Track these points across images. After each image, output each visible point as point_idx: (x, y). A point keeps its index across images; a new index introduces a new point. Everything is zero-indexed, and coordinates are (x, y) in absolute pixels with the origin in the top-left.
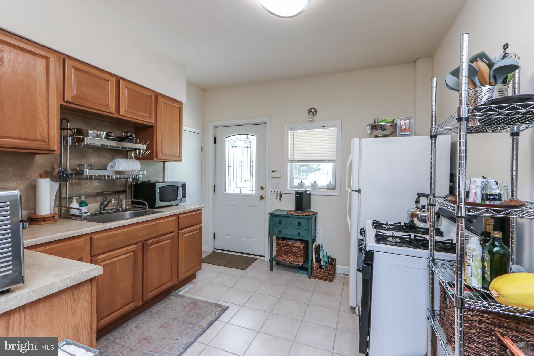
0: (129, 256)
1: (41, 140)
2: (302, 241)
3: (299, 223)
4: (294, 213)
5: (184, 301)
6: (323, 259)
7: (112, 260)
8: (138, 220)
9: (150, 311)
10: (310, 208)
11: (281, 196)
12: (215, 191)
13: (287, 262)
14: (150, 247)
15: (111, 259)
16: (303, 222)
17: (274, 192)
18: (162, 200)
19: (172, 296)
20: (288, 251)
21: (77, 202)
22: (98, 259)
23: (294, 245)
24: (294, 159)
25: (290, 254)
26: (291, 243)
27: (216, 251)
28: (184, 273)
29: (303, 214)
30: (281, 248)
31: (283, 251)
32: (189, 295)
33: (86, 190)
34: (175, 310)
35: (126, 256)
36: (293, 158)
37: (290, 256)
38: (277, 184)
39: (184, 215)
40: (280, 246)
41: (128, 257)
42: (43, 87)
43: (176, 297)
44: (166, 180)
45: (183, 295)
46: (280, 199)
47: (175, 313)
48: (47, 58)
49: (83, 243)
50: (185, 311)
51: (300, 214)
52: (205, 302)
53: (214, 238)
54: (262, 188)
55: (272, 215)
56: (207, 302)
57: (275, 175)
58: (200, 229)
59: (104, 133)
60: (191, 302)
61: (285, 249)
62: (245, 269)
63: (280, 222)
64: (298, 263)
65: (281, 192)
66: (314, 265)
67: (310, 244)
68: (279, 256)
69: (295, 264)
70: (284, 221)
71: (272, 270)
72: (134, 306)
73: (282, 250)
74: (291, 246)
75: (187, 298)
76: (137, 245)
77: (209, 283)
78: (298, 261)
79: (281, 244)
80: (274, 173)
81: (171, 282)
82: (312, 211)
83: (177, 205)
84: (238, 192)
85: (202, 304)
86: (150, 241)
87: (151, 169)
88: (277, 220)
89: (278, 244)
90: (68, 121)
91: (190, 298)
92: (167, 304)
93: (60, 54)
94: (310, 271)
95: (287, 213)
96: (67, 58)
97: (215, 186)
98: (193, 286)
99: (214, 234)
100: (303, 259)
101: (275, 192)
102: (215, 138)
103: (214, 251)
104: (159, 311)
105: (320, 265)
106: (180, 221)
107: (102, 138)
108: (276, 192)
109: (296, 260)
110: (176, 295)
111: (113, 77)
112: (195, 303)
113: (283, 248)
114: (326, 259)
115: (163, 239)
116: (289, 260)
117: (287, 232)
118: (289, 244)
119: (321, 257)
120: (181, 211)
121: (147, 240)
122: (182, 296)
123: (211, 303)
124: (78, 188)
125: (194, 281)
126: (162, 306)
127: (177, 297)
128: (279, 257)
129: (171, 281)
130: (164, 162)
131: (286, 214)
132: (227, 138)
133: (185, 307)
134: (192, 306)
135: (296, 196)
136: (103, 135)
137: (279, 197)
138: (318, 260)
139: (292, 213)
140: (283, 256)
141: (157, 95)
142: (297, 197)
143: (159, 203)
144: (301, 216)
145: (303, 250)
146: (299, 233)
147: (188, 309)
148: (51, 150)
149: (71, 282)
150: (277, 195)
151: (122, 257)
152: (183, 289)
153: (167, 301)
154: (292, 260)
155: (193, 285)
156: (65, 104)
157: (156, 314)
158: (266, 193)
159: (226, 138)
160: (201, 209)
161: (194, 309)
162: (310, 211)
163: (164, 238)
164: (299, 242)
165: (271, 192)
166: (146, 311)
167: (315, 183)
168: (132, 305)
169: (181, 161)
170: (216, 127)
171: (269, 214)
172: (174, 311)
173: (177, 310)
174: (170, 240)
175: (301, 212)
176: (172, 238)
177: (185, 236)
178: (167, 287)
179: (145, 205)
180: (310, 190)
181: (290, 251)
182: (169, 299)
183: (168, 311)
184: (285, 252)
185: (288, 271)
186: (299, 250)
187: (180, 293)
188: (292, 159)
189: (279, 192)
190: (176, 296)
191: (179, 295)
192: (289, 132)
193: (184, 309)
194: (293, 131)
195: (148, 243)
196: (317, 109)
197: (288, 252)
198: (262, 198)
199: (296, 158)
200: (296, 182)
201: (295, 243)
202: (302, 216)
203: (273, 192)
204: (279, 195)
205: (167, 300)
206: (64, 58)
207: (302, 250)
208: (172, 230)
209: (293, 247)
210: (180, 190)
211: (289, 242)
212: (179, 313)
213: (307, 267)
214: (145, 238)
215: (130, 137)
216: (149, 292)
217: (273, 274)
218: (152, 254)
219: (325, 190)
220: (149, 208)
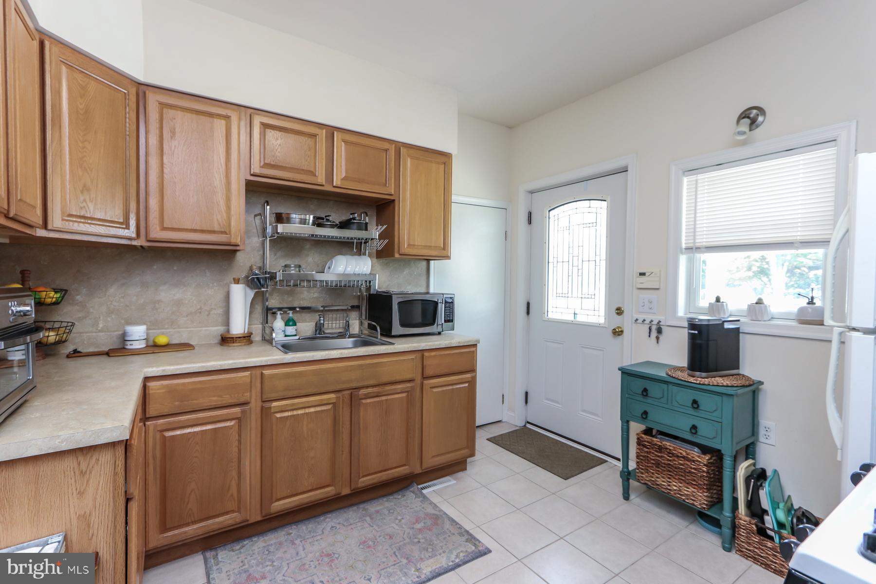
0: (325, 410)
1: (219, 231)
2: (705, 449)
3: (695, 402)
4: (684, 376)
5: (423, 508)
6: (770, 512)
7: (295, 413)
8: (341, 354)
9: (366, 507)
10: (737, 367)
11: (659, 331)
12: (528, 313)
13: (663, 490)
14: (364, 401)
15: (293, 410)
16: (706, 402)
17: (644, 320)
18: (403, 324)
19: (411, 492)
20: (664, 464)
21: (282, 319)
22: (271, 408)
23: (681, 453)
24: (698, 245)
25: (670, 471)
26: (674, 447)
27: (528, 426)
28: (434, 457)
29: (706, 381)
30: (647, 452)
31: (652, 462)
32: (436, 499)
33: (301, 302)
34: (400, 521)
35: (319, 409)
36: (695, 242)
37: (669, 478)
38: (651, 302)
39: (433, 354)
40: (645, 446)
41: (322, 411)
42: (221, 158)
43: (414, 496)
44: (432, 291)
45: (428, 496)
46: (658, 338)
47: (397, 525)
48: (227, 118)
49: (248, 380)
50: (413, 528)
51: (700, 379)
52: (454, 524)
53: (526, 402)
54: (619, 311)
55: (627, 374)
56: (457, 523)
57: (645, 282)
58: (472, 383)
59: (312, 217)
60: (433, 514)
61: (658, 456)
62: (566, 478)
63: (645, 390)
64: (692, 500)
65: (660, 322)
66: (740, 519)
67: (727, 462)
68: (642, 469)
69: (684, 501)
70: (655, 390)
71: (626, 497)
72: (333, 493)
73: (651, 459)
74: (673, 454)
75: (431, 503)
76: (340, 395)
77: (484, 486)
78: (694, 496)
79: (648, 442)
80: (643, 278)
81: (407, 467)
82: (743, 376)
83: (439, 333)
84: (570, 318)
85: (447, 525)
86: (363, 392)
87: (405, 273)
88: (639, 385)
89: (640, 442)
91: (435, 506)
92: (395, 505)
93: (246, 109)
94: (727, 531)
95: (667, 374)
96: (255, 112)
97: (528, 304)
98: (454, 484)
99: (527, 393)
100: (705, 494)
101: (645, 322)
102: (530, 214)
103: (525, 426)
104: (377, 512)
105: (760, 525)
106: (424, 364)
107: (308, 224)
108: (647, 322)
109: (686, 492)
110: (418, 492)
111: (322, 129)
112: (438, 518)
113: (653, 453)
114: (781, 515)
115: (389, 390)
116: (669, 485)
117: (663, 419)
118: (667, 449)
119: (765, 503)
120: (426, 345)
121: (359, 388)
122: (424, 497)
123: (464, 529)
124: (290, 299)
125: (461, 474)
126: (387, 504)
127: (417, 496)
128: (642, 473)
129: (404, 465)
130: (428, 261)
131: (664, 375)
132: (551, 212)
133: (418, 521)
134: (429, 522)
135: (688, 333)
136: (309, 220)
137: (654, 334)
138: (756, 511)
139: (679, 374)
140: (653, 473)
141: (399, 146)
142: (692, 337)
144: (700, 384)
145: (707, 472)
146: (694, 427)
147: (419, 526)
148: (232, 244)
150: (650, 329)
151: (312, 410)
152: (434, 485)
153: (399, 499)
154: (675, 488)
155: (455, 482)
156: (252, 178)
157: (370, 516)
158: (626, 322)
159: (549, 211)
160: (475, 345)
161: (430, 530)
162: (739, 375)
163: (391, 390)
164: (696, 449)
165: (637, 320)
166: (361, 506)
167: (759, 302)
168: (330, 491)
169: (448, 257)
170: (532, 192)
171: (619, 369)
172: (397, 521)
173: (403, 521)
174: (404, 395)
175: (704, 374)
176: (408, 392)
177: (435, 390)
178: (396, 475)
180: (739, 321)
181: (670, 464)
182: (404, 496)
183: (390, 518)
184: (658, 464)
185: (669, 512)
186: (695, 469)
187: (424, 491)
188: (691, 245)
189: (655, 322)
190: (416, 494)
191: (422, 494)
192: (685, 179)
193: (414, 524)
194: (693, 178)
195: (360, 393)
196: (765, 109)
197: (665, 467)
198: (617, 333)
199: (702, 240)
200: (705, 300)
201: (683, 450)
202: (704, 384)
203: (640, 321)
204: (654, 328)
205: (400, 497)
206: (251, 113)
207: (704, 472)
208: (408, 376)
209: (678, 457)
210: (441, 308)
211: (668, 444)
212: (403, 528)
213: (718, 517)
214: (354, 385)
215: (353, 221)
216: (361, 476)
217: (625, 506)
218: (369, 413)
219: (794, 324)
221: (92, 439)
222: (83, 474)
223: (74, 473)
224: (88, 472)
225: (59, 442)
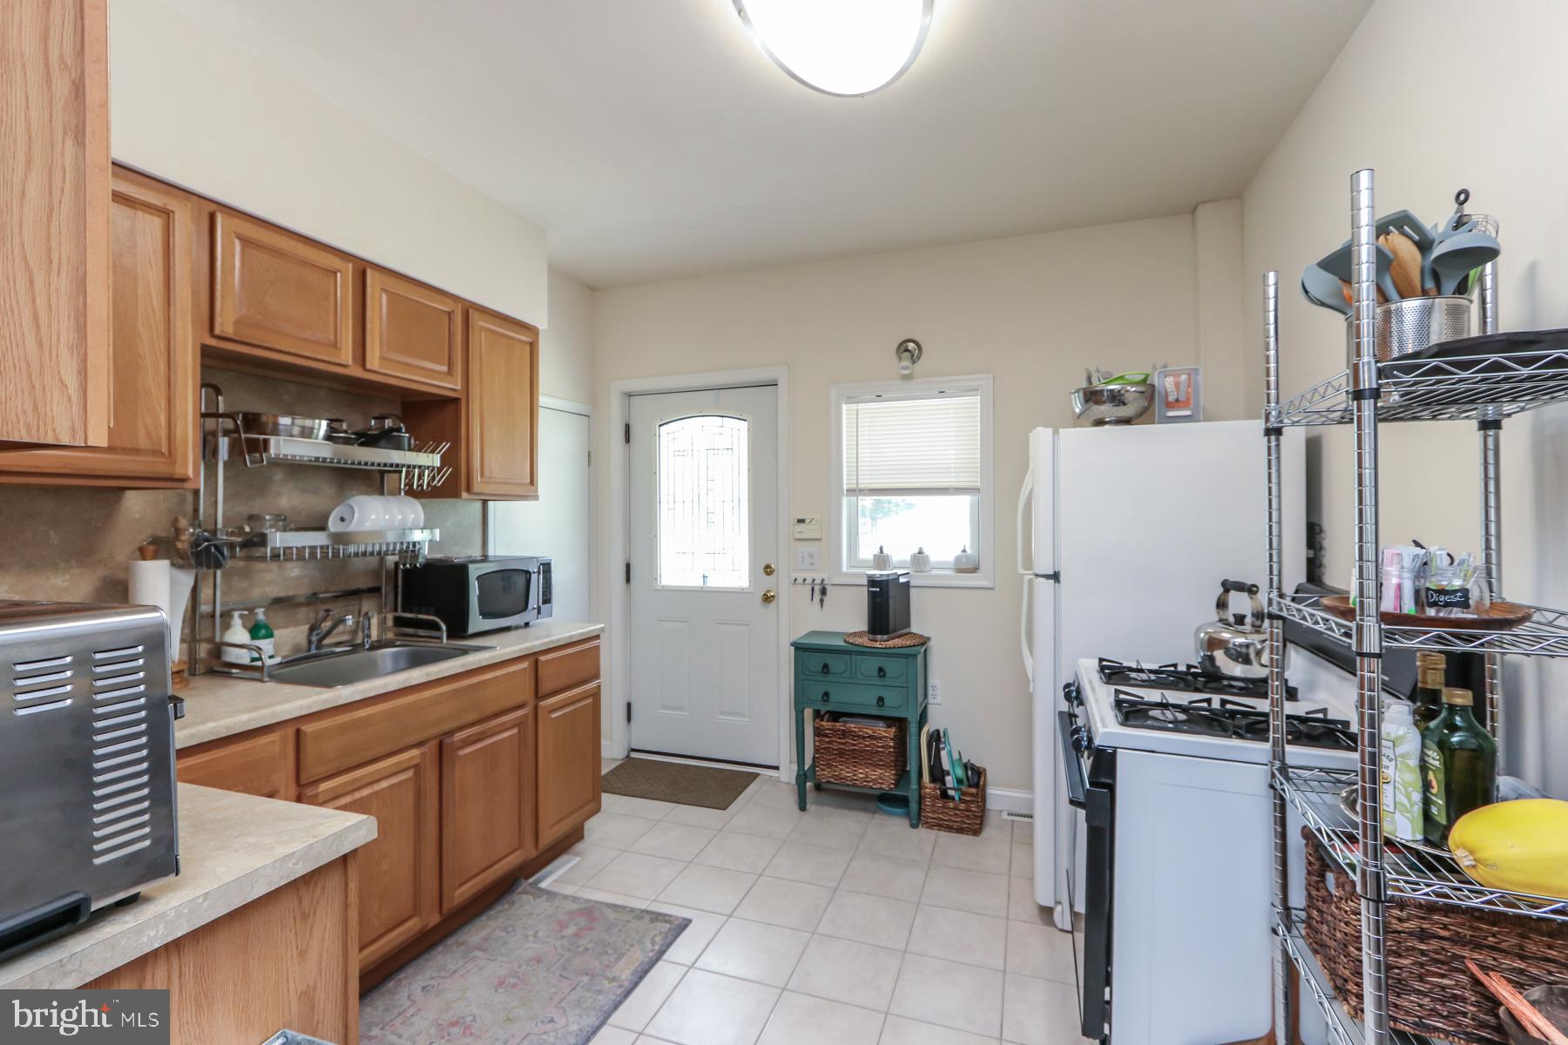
0: (403, 781)
1: (149, 450)
2: (890, 721)
3: (881, 670)
4: (865, 641)
5: (558, 907)
6: (951, 772)
7: (357, 795)
8: (428, 674)
9: (460, 940)
10: (908, 625)
11: (824, 592)
12: (628, 580)
13: (848, 783)
14: (461, 753)
15: (353, 791)
16: (892, 667)
17: (805, 580)
18: (486, 614)
19: (520, 893)
20: (849, 751)
21: (244, 626)
22: (317, 795)
23: (867, 733)
24: (861, 486)
25: (854, 758)
26: (859, 728)
27: (634, 755)
28: (554, 825)
29: (891, 643)
30: (828, 743)
31: (835, 752)
32: (569, 890)
33: (267, 589)
34: (535, 935)
35: (394, 780)
36: (857, 483)
37: (854, 766)
38: (812, 556)
39: (551, 656)
40: (826, 735)
41: (400, 784)
42: (153, 293)
43: (531, 898)
44: (491, 552)
45: (552, 889)
46: (822, 601)
47: (534, 942)
48: (166, 214)
49: (277, 748)
50: (563, 937)
51: (882, 643)
52: (619, 909)
53: (629, 719)
54: (768, 570)
55: (800, 649)
56: (624, 907)
57: (806, 531)
58: (596, 695)
59: (324, 423)
60: (580, 909)
61: (842, 744)
62: (724, 809)
63: (826, 666)
64: (880, 783)
65: (823, 580)
66: (926, 788)
67: (913, 728)
68: (823, 765)
69: (871, 788)
70: (836, 664)
71: (803, 807)
72: (418, 927)
73: (834, 749)
74: (858, 736)
75: (565, 897)
76: (425, 749)
77: (625, 851)
78: (881, 778)
79: (829, 729)
80: (802, 526)
81: (519, 852)
82: (915, 634)
83: (527, 625)
84: (696, 582)
85: (611, 915)
86: (459, 736)
87: (449, 523)
88: (816, 662)
89: (818, 732)
90: (218, 391)
91: (575, 899)
92: (508, 919)
93: (202, 200)
94: (914, 806)
95: (845, 641)
96: (221, 212)
97: (628, 566)
98: (579, 861)
99: (629, 705)
100: (893, 772)
101: (806, 582)
102: (627, 427)
103: (628, 756)
104: (486, 939)
105: (943, 787)
106: (540, 675)
107: (316, 438)
108: (809, 581)
109: (873, 777)
110: (533, 890)
111: (349, 261)
112: (590, 912)
113: (836, 742)
114: (960, 772)
115: (494, 727)
116: (854, 775)
117: (844, 697)
118: (851, 731)
119: (946, 765)
120: (543, 644)
121: (451, 733)
122: (550, 894)
123: (638, 909)
124: (244, 585)
125: (579, 847)
126: (493, 924)
127: (536, 896)
128: (823, 770)
129: (516, 850)
130: (485, 502)
131: (843, 644)
132: (662, 428)
133: (562, 926)
134: (583, 921)
135: (868, 591)
136: (319, 429)
137: (817, 596)
138: (938, 775)
139: (858, 641)
140: (836, 766)
141: (470, 309)
142: (872, 596)
143: (477, 622)
144: (886, 648)
145: (894, 747)
146: (881, 699)
147: (571, 930)
148: (177, 476)
149: (298, 867)
150: (813, 590)
151: (384, 784)
152: (551, 873)
153: (507, 910)
154: (861, 776)
155: (578, 859)
156: (213, 342)
157: (478, 948)
158: (781, 585)
159: (660, 426)
160: (597, 637)
161: (591, 929)
162: (910, 633)
163: (498, 725)
164: (881, 724)
165: (796, 580)
166: (450, 941)
167: (920, 552)
168: (412, 926)
169: (536, 498)
170: (630, 395)
171: (792, 645)
172: (531, 938)
173: (540, 934)
174: (515, 731)
175: (885, 637)
176: (519, 725)
177: (554, 715)
178: (506, 868)
179: (438, 628)
180: (908, 573)
181: (855, 750)
182: (513, 903)
183: (515, 938)
184: (841, 753)
185: (849, 808)
186: (882, 747)
187: (543, 885)
188: (854, 486)
189: (818, 581)
190: (531, 894)
191: (541, 890)
192: (845, 407)
193: (561, 931)
194: (854, 406)
195: (455, 739)
196: (923, 347)
197: (849, 755)
198: (767, 599)
199: (865, 482)
200: (867, 552)
201: (868, 728)
202: (890, 648)
203: (800, 581)
204: (817, 589)
205: (506, 906)
206: (212, 212)
207: (891, 747)
208: (518, 699)
209: (864, 738)
210: (536, 583)
211: (852, 726)
212: (547, 943)
213: (905, 794)
214: (446, 727)
215: (395, 434)
216: (457, 884)
217: (807, 818)
218: (466, 776)
219: (951, 573)
220: (449, 637)
221: (334, 848)
222: (305, 917)
223: (295, 919)
224: (312, 913)
225: (294, 864)
